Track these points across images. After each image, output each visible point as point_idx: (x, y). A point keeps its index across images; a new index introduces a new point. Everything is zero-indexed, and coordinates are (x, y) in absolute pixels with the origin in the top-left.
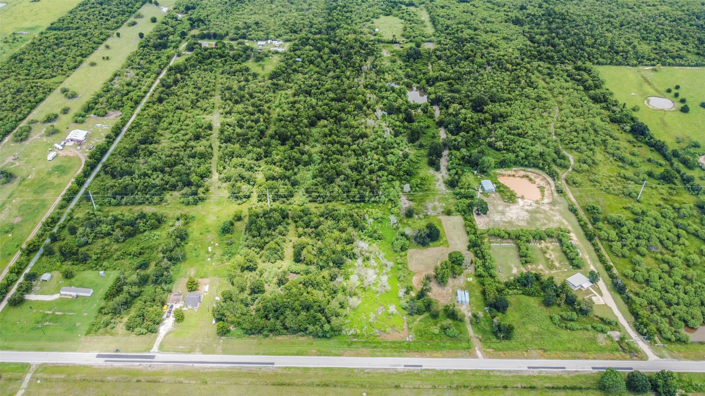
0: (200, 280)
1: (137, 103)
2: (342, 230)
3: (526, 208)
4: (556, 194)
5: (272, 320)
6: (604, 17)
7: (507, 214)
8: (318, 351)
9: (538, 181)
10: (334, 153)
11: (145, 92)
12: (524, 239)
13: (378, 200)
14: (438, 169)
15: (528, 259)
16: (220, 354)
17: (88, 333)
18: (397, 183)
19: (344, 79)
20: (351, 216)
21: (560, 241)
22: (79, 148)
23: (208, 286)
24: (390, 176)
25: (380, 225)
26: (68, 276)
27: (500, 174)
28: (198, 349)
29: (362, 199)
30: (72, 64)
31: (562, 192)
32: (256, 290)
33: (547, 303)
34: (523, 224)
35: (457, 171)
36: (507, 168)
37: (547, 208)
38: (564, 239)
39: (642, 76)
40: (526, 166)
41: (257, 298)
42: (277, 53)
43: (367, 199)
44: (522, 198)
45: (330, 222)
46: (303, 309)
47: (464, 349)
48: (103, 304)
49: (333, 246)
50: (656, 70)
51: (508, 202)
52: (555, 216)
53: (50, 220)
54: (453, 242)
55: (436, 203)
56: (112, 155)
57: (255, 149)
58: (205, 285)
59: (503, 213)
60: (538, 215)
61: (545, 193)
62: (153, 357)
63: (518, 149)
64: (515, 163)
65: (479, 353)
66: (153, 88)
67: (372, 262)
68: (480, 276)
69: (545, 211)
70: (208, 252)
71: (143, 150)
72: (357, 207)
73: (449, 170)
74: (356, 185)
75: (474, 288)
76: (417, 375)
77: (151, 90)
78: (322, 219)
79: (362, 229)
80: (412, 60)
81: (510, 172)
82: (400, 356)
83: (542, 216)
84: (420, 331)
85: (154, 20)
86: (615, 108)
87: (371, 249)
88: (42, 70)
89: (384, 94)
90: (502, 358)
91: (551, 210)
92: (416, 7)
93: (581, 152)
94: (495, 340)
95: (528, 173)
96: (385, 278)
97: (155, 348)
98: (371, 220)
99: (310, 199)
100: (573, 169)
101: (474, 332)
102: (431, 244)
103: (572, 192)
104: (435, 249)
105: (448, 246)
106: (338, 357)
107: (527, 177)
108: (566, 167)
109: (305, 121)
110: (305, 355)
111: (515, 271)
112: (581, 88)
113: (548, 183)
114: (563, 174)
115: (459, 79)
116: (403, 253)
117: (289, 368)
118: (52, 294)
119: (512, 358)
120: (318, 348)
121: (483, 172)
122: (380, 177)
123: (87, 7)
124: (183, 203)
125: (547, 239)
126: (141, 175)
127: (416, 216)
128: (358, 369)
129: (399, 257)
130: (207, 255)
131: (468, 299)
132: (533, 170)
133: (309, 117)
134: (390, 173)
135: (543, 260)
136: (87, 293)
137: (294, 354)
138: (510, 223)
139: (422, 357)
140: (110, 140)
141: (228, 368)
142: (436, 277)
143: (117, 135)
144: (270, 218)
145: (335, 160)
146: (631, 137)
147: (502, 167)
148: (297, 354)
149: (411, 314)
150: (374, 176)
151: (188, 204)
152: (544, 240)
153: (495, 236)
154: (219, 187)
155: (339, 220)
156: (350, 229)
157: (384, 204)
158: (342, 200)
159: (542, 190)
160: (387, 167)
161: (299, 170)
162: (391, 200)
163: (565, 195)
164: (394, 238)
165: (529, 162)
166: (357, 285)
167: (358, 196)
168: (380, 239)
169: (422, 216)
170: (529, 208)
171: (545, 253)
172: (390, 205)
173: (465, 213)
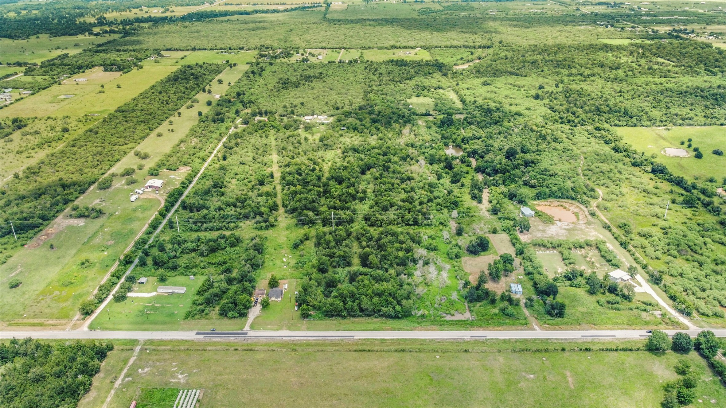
0: (279, 281)
1: (204, 160)
2: (401, 242)
3: (564, 227)
4: (590, 217)
5: (350, 303)
6: (615, 92)
7: (548, 232)
8: (392, 327)
9: (572, 208)
10: (386, 190)
11: (211, 153)
12: (567, 246)
13: (430, 223)
14: (480, 202)
15: (571, 261)
16: (305, 330)
17: (186, 318)
18: (445, 211)
19: (387, 140)
20: (408, 234)
21: (598, 248)
22: (157, 192)
23: (287, 285)
24: (439, 206)
26: (162, 280)
27: (537, 205)
28: (285, 328)
29: (416, 223)
30: (142, 135)
31: (594, 215)
32: (332, 284)
33: (592, 292)
34: (563, 238)
35: (499, 201)
37: (582, 227)
38: (601, 246)
39: (657, 134)
40: (559, 197)
41: (332, 292)
42: (323, 124)
43: (420, 222)
44: (560, 220)
45: (389, 237)
46: (375, 295)
47: (522, 324)
48: (196, 298)
49: (395, 253)
50: (668, 130)
51: (547, 223)
52: (591, 232)
53: (141, 241)
54: (500, 250)
55: (483, 225)
56: (188, 197)
57: (316, 188)
58: (285, 284)
59: (544, 231)
60: (575, 232)
61: (580, 216)
62: (246, 334)
63: (551, 185)
64: (550, 196)
65: (536, 327)
66: (217, 149)
69: (581, 230)
70: (283, 262)
71: (215, 192)
72: (412, 229)
73: (491, 202)
74: (409, 212)
76: (483, 343)
77: (215, 152)
78: (383, 236)
79: (419, 243)
80: (446, 126)
81: (545, 203)
82: (466, 330)
83: (579, 232)
85: (209, 103)
86: (634, 156)
87: (429, 256)
88: (114, 140)
89: (424, 150)
90: (557, 330)
91: (587, 228)
92: (444, 90)
93: (608, 187)
94: (549, 317)
95: (562, 203)
97: (247, 328)
98: (426, 237)
99: (369, 223)
100: (603, 199)
101: (530, 313)
102: (481, 253)
103: (604, 215)
104: (485, 256)
105: (497, 255)
106: (411, 332)
107: (562, 206)
108: (596, 198)
109: (358, 169)
110: (381, 331)
111: (559, 271)
112: (602, 142)
113: (582, 209)
114: (594, 203)
115: (491, 137)
116: (458, 260)
117: (368, 339)
118: (150, 292)
119: (566, 330)
120: (390, 325)
121: (521, 202)
122: (430, 207)
123: (148, 96)
124: (255, 229)
125: (586, 247)
126: (216, 209)
127: (466, 235)
128: (429, 339)
129: (454, 262)
130: (283, 264)
131: (521, 290)
132: (566, 200)
133: (360, 167)
134: (438, 204)
135: (585, 262)
136: (182, 290)
137: (371, 330)
138: (551, 237)
139: (485, 330)
140: (184, 185)
141: (314, 340)
142: (490, 274)
143: (190, 183)
144: (337, 235)
145: (388, 195)
146: (652, 176)
147: (538, 199)
148: (374, 330)
149: (471, 301)
150: (425, 206)
151: (261, 229)
152: (584, 248)
153: (539, 245)
154: (286, 218)
155: (397, 236)
156: (409, 241)
157: (435, 226)
158: (398, 224)
159: (576, 215)
160: (435, 201)
161: (356, 204)
162: (441, 223)
163: (598, 217)
164: (448, 248)
165: (562, 194)
166: (420, 281)
167: (412, 220)
168: (435, 250)
169: (470, 234)
170: (567, 227)
171: (586, 257)
172: (441, 227)
173: (510, 231)
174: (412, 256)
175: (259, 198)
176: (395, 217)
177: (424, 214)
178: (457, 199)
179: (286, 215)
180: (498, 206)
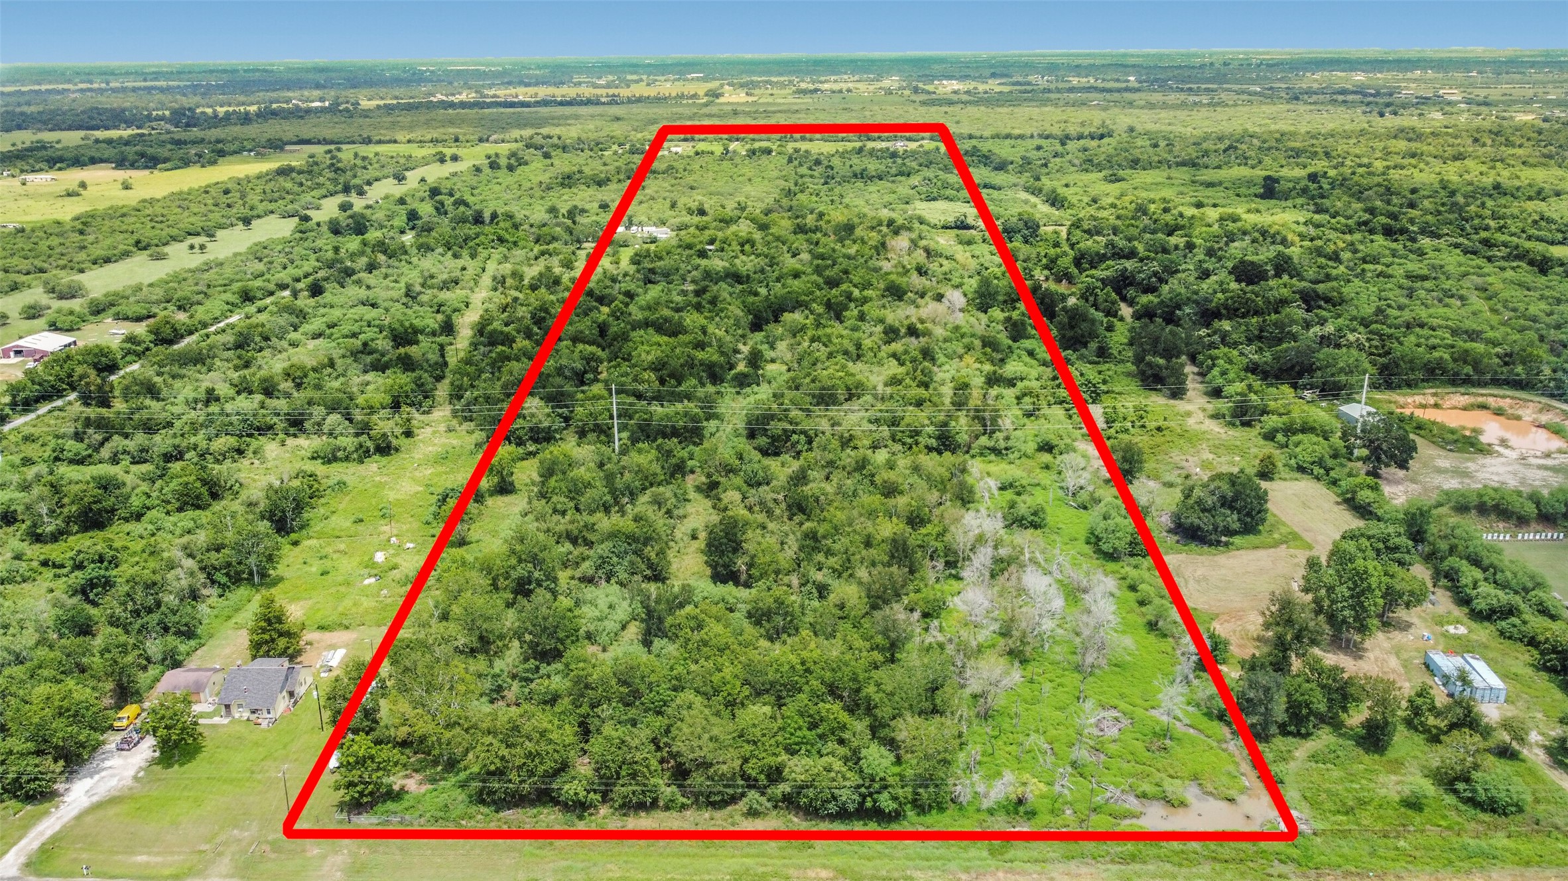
0: (314, 634)
3: (1537, 462)
5: (613, 730)
7: (1481, 475)
8: (842, 871)
9: (1526, 413)
13: (1002, 444)
14: (1178, 394)
23: (342, 651)
25: (1025, 498)
28: (224, 866)
29: (946, 444)
30: (105, 256)
36: (1406, 389)
40: (1468, 381)
42: (654, 241)
43: (962, 439)
45: (840, 481)
51: (1463, 450)
54: (1321, 538)
58: (333, 647)
59: (1461, 473)
64: (1428, 378)
68: (1499, 614)
70: (371, 564)
75: (1491, 653)
79: (964, 498)
80: (1018, 239)
81: (1418, 399)
84: (1330, 794)
85: (345, 207)
89: (958, 281)
95: (1482, 400)
98: (992, 485)
99: (761, 441)
102: (1237, 541)
104: (1261, 553)
105: (1306, 543)
107: (1483, 407)
121: (1333, 391)
124: (313, 458)
126: (196, 401)
127: (1149, 482)
130: (365, 571)
131: (1496, 682)
132: (1494, 390)
133: (747, 308)
140: (135, 346)
143: (162, 342)
144: (621, 470)
147: (1390, 387)
151: (331, 458)
153: (1481, 509)
154: (451, 430)
156: (922, 491)
157: (1023, 454)
159: (1556, 430)
161: (718, 390)
162: (1046, 447)
164: (1092, 521)
166: (983, 635)
167: (930, 430)
168: (1035, 526)
169: (1170, 478)
170: (1548, 463)
172: (1046, 457)
173: (1328, 470)
174: (939, 538)
179: (453, 424)
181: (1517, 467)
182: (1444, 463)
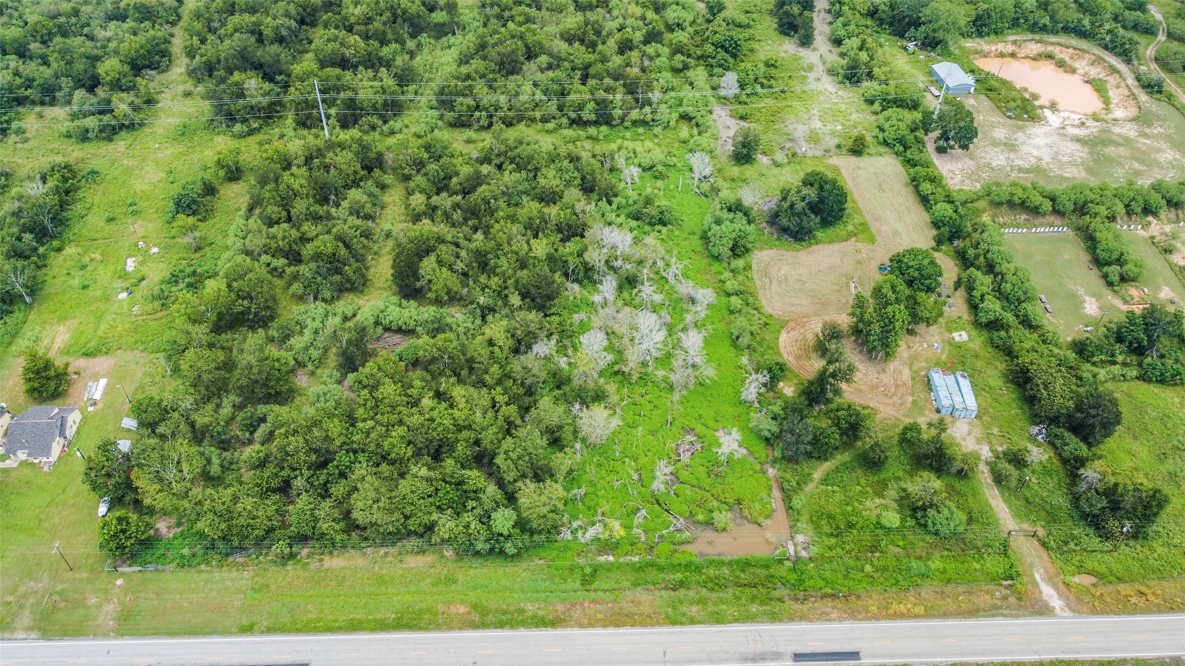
0: (81, 364)
2: (549, 198)
3: (1072, 131)
4: (1143, 97)
5: (303, 502)
7: (1025, 149)
8: (475, 607)
9: (1081, 65)
12: (1103, 210)
13: (649, 117)
14: (806, 41)
15: (1126, 269)
16: (106, 636)
18: (699, 74)
20: (574, 159)
23: (103, 382)
24: (679, 57)
25: (660, 183)
27: (977, 52)
28: (26, 619)
29: (604, 118)
31: (1160, 92)
32: (263, 391)
34: (1076, 174)
35: (864, 42)
36: (993, 37)
37: (1130, 131)
40: (1044, 29)
41: (263, 420)
43: (617, 113)
44: (1053, 107)
45: (510, 177)
46: (418, 454)
47: (994, 579)
49: (520, 244)
51: (1018, 118)
52: (1159, 150)
54: (884, 228)
55: (817, 124)
58: (96, 377)
59: (1011, 146)
60: (1111, 150)
61: (1111, 93)
64: (1015, 23)
65: (1048, 592)
67: (648, 291)
68: (993, 325)
69: (1128, 141)
70: (123, 275)
72: (589, 138)
73: (838, 42)
74: (584, 79)
75: (979, 364)
78: (485, 169)
79: (609, 195)
81: (1000, 47)
82: (774, 618)
83: (1123, 151)
84: (830, 517)
87: (640, 252)
91: (1146, 136)
94: (1095, 542)
95: (1050, 48)
96: (693, 341)
98: (635, 171)
99: (450, 116)
100: (1170, 35)
101: (1016, 515)
102: (819, 234)
104: (835, 247)
105: (872, 240)
106: (550, 632)
107: (1050, 57)
108: (1149, 31)
110: (427, 629)
111: (1091, 307)
113: (1113, 70)
114: (1148, 49)
116: (739, 263)
119: (1171, 610)
120: (472, 596)
121: (932, 44)
122: (651, 59)
124: (69, 136)
125: (1165, 212)
127: (764, 160)
129: (727, 275)
130: (118, 284)
131: (971, 402)
132: (1062, 39)
134: (678, 50)
135: (1168, 272)
137: (382, 626)
138: (1038, 170)
139: (853, 616)
142: (857, 332)
144: (327, 168)
145: (521, 19)
147: (980, 34)
148: (399, 625)
149: (791, 459)
150: (634, 56)
151: (84, 136)
152: (1155, 214)
153: (1011, 204)
154: (187, 94)
155: (537, 169)
156: (573, 194)
157: (667, 126)
158: (544, 120)
159: (1098, 87)
160: (668, 36)
161: (419, 46)
162: (686, 118)
163: (1170, 97)
164: (708, 218)
165: (1052, 18)
166: (603, 364)
167: (591, 106)
168: (664, 224)
169: (780, 157)
170: (1080, 132)
171: (1168, 251)
172: (684, 131)
173: (906, 148)
174: (580, 255)
175: (113, 24)
176: (539, 96)
177: (631, 89)
178: (738, 34)
179: (189, 86)
180: (864, 56)
181: (1056, 138)
182: (1000, 134)
